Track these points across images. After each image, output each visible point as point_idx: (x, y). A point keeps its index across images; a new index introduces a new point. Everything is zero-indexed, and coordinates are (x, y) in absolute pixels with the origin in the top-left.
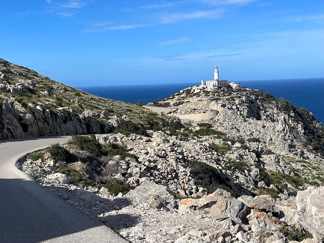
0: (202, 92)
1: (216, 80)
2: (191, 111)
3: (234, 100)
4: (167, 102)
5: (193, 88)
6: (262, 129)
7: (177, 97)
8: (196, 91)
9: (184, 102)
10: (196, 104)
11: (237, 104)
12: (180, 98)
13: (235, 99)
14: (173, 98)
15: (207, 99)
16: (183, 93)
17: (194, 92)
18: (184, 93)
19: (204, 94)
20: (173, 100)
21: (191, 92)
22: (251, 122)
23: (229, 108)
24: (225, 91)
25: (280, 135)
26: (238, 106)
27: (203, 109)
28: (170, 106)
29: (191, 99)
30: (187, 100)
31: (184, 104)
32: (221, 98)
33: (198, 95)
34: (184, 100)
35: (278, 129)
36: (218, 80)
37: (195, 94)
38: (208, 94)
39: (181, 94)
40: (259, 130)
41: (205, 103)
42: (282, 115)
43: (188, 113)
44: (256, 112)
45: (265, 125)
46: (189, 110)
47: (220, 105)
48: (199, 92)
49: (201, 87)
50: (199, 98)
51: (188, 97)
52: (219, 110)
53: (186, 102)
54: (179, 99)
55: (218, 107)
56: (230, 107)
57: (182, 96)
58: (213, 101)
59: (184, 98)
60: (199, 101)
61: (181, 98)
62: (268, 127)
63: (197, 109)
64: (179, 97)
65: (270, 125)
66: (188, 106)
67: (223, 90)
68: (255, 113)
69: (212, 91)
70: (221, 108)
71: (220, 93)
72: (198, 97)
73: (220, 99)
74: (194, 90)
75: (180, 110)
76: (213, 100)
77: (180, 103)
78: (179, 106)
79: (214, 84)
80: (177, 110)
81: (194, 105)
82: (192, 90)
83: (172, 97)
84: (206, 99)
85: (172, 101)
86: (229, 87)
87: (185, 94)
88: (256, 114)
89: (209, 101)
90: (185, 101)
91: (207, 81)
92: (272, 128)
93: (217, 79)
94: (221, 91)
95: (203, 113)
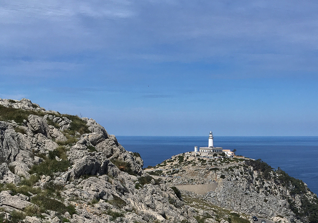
0: (197, 160)
6: (264, 203)
8: (190, 159)
10: (193, 174)
13: (234, 169)
18: (176, 160)
19: (200, 163)
20: (165, 167)
21: (185, 159)
22: (253, 195)
23: (228, 180)
24: (222, 159)
25: (283, 210)
27: (201, 179)
29: (186, 168)
31: (179, 173)
32: (219, 168)
33: (193, 163)
34: (178, 169)
35: (280, 204)
36: (212, 147)
37: (190, 163)
38: (205, 164)
39: (173, 161)
40: (261, 204)
41: (203, 173)
45: (267, 199)
46: (186, 181)
47: (219, 176)
48: (194, 160)
51: (182, 165)
52: (218, 181)
53: (182, 172)
54: (172, 167)
55: (217, 178)
58: (211, 172)
59: (177, 166)
60: (195, 170)
61: (174, 165)
62: (270, 201)
63: (195, 180)
64: (171, 164)
65: (272, 199)
66: (184, 175)
70: (221, 179)
72: (194, 166)
74: (188, 157)
77: (175, 172)
79: (209, 151)
81: (190, 175)
83: (163, 164)
84: (204, 169)
89: (207, 171)
90: (181, 169)
91: (200, 148)
92: (274, 203)
95: (202, 184)
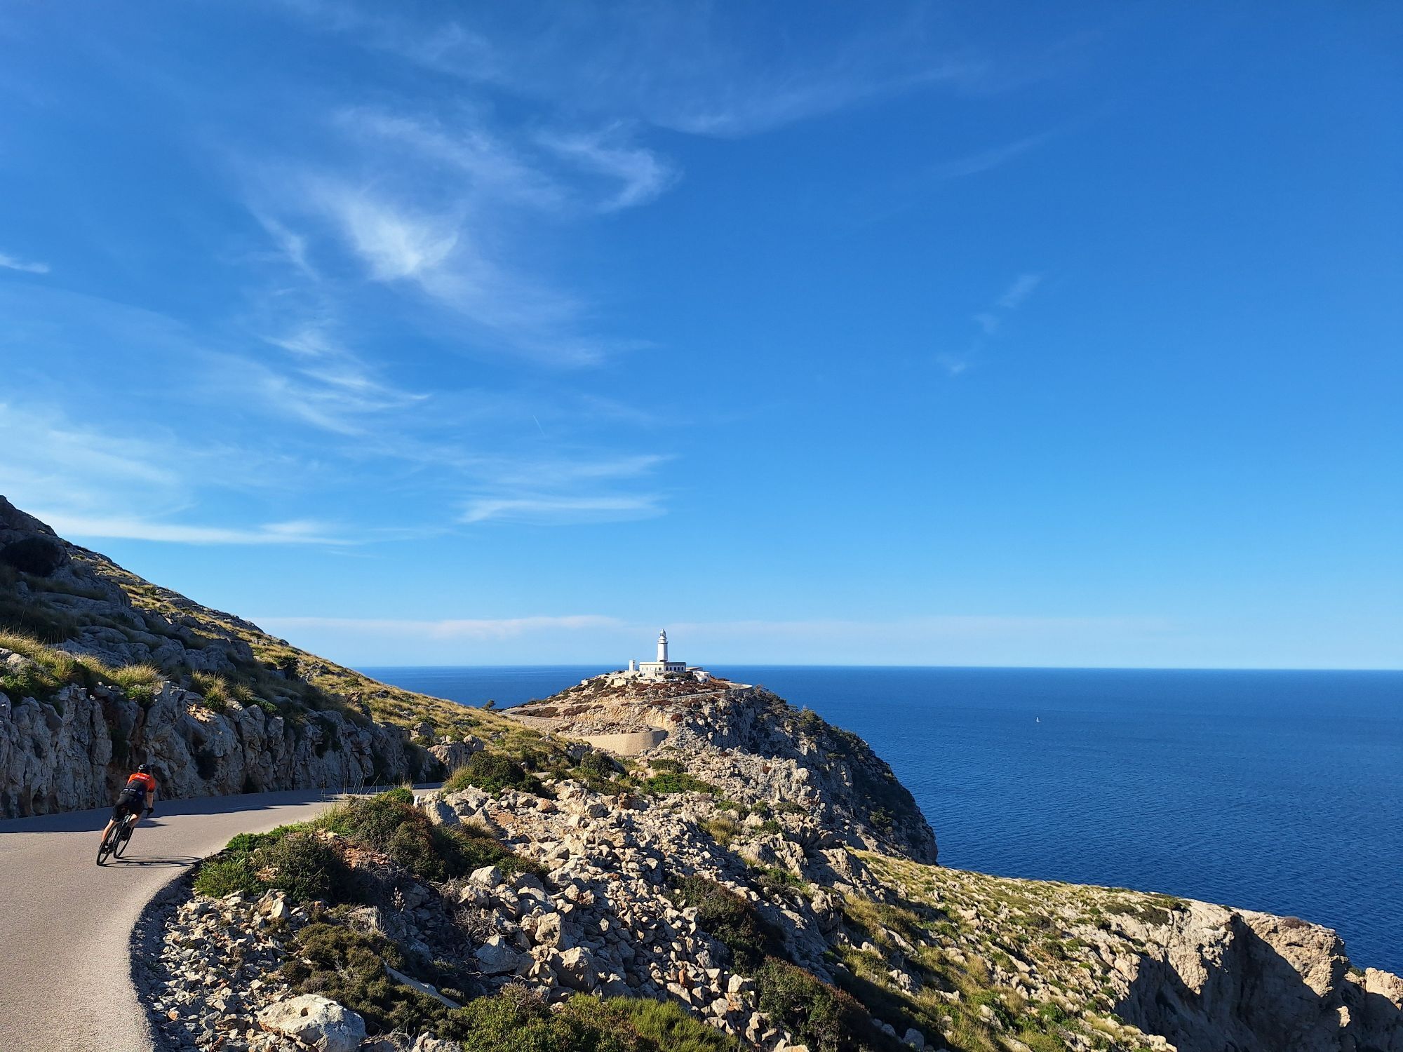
0: (631, 687)
1: (661, 661)
2: (604, 729)
3: (700, 706)
4: (551, 705)
5: (611, 677)
6: (762, 774)
7: (573, 695)
8: (617, 684)
9: (588, 708)
10: (616, 712)
11: (707, 714)
12: (580, 698)
13: (703, 703)
14: (566, 696)
15: (642, 701)
16: (587, 687)
17: (612, 686)
18: (590, 687)
19: (635, 691)
20: (564, 701)
21: (607, 684)
22: (739, 758)
23: (688, 724)
24: (681, 684)
25: (803, 793)
26: (709, 720)
27: (630, 723)
28: (558, 715)
29: (605, 702)
30: (597, 703)
31: (588, 711)
32: (672, 700)
33: (621, 691)
34: (589, 703)
35: (797, 777)
36: (665, 661)
37: (615, 691)
38: (644, 691)
39: (584, 689)
40: (756, 777)
41: (637, 710)
42: (804, 744)
43: (598, 732)
44: (747, 735)
45: (769, 765)
46: (599, 727)
47: (669, 716)
48: (623, 686)
49: (629, 674)
50: (623, 700)
51: (598, 696)
52: (666, 728)
53: (594, 708)
54: (578, 701)
55: (666, 720)
56: (691, 721)
57: (586, 692)
58: (654, 708)
59: (589, 698)
60: (622, 705)
61: (584, 697)
62: (775, 771)
63: (618, 724)
64: (579, 696)
65: (779, 765)
66: (598, 715)
67: (678, 684)
68: (746, 738)
69: (652, 685)
70: (672, 723)
71: (671, 689)
72: (620, 697)
73: (670, 704)
74: (613, 681)
75: (580, 725)
76: (654, 704)
77: (580, 710)
78: (578, 715)
79: (658, 669)
80: (573, 724)
81: (611, 714)
82: (609, 681)
83: (561, 695)
84: (639, 702)
85: (562, 705)
86: (690, 676)
87: (593, 689)
88: (747, 740)
89: (646, 706)
90: (593, 704)
91: (641, 663)
92: (784, 774)
93: (662, 659)
94: (672, 686)
95: (632, 732)
